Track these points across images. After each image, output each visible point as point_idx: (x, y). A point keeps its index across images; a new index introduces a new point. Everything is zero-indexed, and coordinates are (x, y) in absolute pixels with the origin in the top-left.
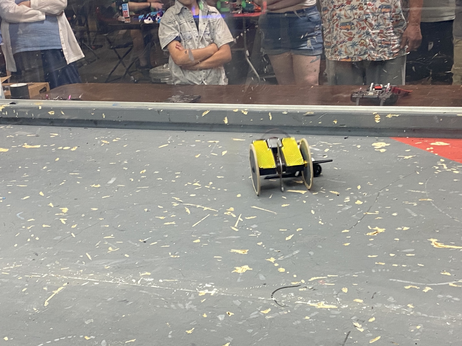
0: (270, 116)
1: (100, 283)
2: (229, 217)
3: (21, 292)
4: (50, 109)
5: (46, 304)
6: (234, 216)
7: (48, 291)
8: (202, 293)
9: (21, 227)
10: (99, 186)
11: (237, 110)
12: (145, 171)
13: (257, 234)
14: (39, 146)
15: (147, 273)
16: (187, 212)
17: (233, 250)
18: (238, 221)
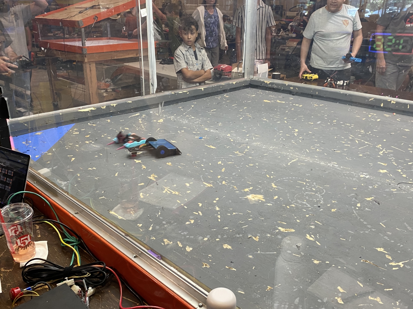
0: (408, 106)
1: (313, 162)
2: (379, 149)
3: (278, 158)
4: (291, 86)
5: (289, 164)
6: (381, 148)
7: (290, 160)
8: (362, 176)
9: (277, 134)
10: (312, 123)
11: (390, 100)
12: (335, 121)
13: (392, 158)
14: (284, 102)
15: (335, 163)
16: (357, 143)
17: (379, 163)
18: (383, 151)
